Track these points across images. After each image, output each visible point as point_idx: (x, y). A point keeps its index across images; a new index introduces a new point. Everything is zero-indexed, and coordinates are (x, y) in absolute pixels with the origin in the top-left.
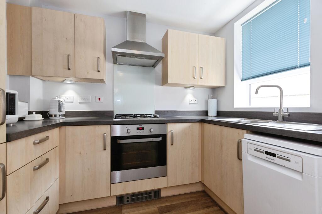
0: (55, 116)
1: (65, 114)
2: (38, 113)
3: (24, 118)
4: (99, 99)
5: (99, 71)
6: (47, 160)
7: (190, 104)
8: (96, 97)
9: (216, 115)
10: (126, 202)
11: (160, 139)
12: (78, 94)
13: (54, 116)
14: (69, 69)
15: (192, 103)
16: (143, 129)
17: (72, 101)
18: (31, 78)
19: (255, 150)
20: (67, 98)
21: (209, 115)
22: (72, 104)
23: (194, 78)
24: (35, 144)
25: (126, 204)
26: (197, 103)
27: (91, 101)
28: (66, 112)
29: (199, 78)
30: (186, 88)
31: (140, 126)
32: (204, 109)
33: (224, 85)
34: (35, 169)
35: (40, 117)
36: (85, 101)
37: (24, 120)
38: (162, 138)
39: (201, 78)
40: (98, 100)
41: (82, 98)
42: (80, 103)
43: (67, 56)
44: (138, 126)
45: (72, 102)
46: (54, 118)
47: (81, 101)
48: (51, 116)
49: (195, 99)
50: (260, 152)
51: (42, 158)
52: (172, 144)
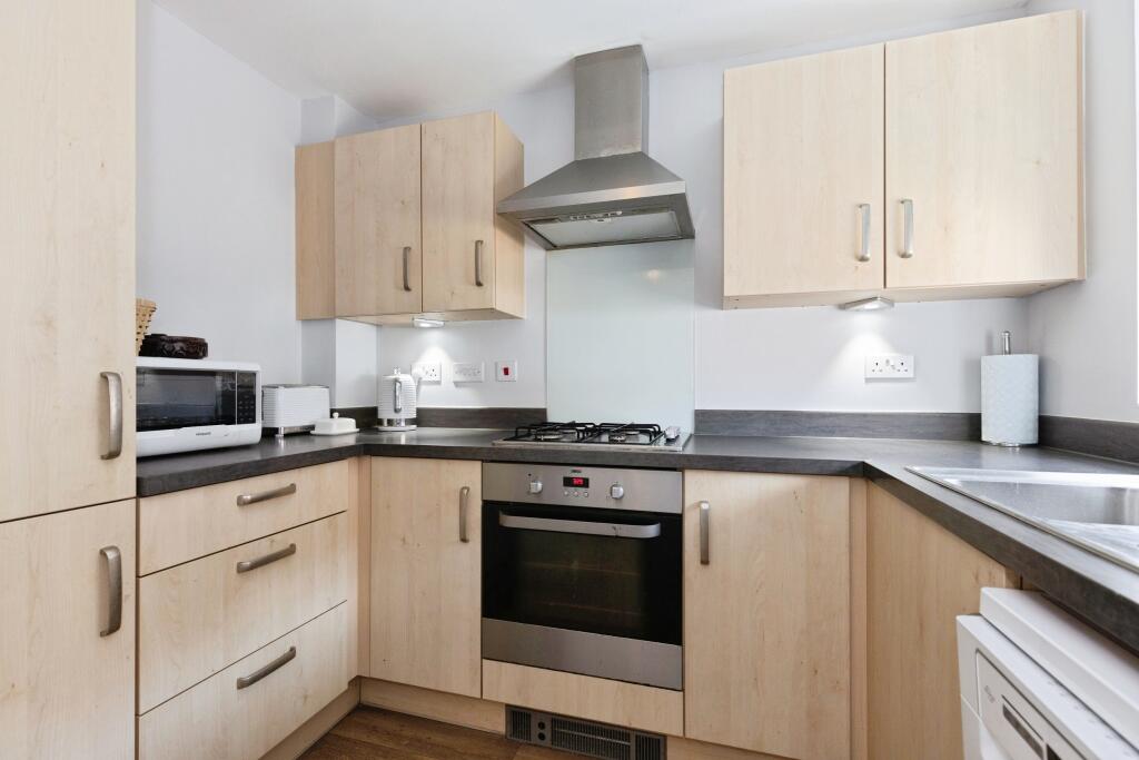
0: (390, 422)
1: (414, 416)
2: (345, 413)
3: (313, 427)
4: (506, 371)
5: (479, 284)
6: (291, 551)
7: (868, 380)
8: (496, 364)
9: (1032, 438)
10: (535, 739)
11: (651, 531)
12: (454, 356)
13: (385, 423)
14: (407, 289)
15: (879, 375)
16: (585, 483)
17: (437, 379)
18: (338, 321)
19: (1007, 714)
20: (427, 369)
21: (984, 438)
22: (438, 387)
23: (863, 259)
24: (241, 503)
25: (535, 745)
26: (910, 374)
27: (483, 378)
28: (419, 411)
29: (892, 257)
30: (843, 307)
31: (574, 471)
32: (956, 405)
33: (1073, 275)
34: (241, 570)
35: (349, 425)
36: (469, 378)
37: (312, 432)
38: (662, 529)
39: (904, 256)
40: (502, 372)
41: (462, 370)
42: (457, 384)
43: (401, 251)
44: (568, 472)
45: (438, 383)
46: (385, 427)
47: (459, 378)
48: (380, 422)
49: (894, 358)
50: (1027, 737)
51: (272, 541)
52: (705, 561)
